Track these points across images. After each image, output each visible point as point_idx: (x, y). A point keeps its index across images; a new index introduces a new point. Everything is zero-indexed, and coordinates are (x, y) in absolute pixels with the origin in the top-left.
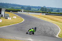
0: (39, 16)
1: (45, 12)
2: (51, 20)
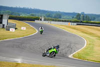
0: (66, 26)
2: (83, 32)
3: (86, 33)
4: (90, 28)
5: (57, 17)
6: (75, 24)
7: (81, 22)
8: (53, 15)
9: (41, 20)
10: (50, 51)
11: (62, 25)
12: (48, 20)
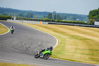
1: (50, 20)
2: (54, 31)
3: (58, 32)
4: (61, 27)
5: (29, 16)
6: (47, 23)
7: (53, 21)
8: (25, 14)
9: (13, 19)
10: (44, 53)
11: (34, 24)
12: (20, 19)
